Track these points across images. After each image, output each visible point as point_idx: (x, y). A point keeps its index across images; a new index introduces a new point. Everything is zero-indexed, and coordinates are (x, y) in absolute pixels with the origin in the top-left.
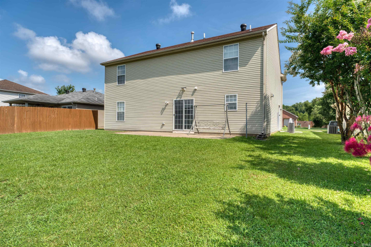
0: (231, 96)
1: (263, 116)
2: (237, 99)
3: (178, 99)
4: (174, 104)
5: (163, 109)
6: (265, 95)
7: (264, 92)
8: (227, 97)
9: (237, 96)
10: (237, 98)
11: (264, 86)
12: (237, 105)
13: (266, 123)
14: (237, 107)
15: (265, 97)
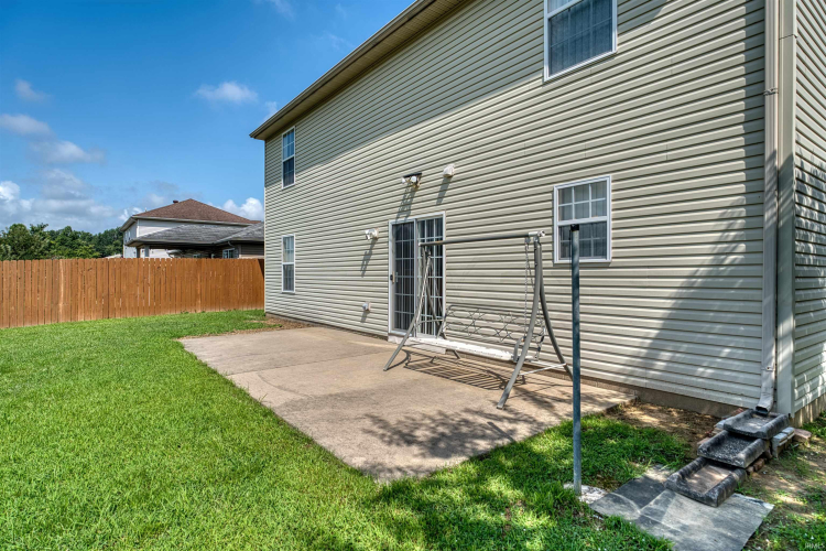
0: (581, 190)
1: (769, 299)
2: (610, 204)
3: (401, 220)
4: (391, 237)
5: (367, 257)
6: (779, 162)
7: (775, 141)
8: (564, 194)
9: (610, 186)
10: (610, 195)
11: (775, 107)
12: (610, 233)
13: (787, 350)
14: (611, 243)
15: (781, 178)
